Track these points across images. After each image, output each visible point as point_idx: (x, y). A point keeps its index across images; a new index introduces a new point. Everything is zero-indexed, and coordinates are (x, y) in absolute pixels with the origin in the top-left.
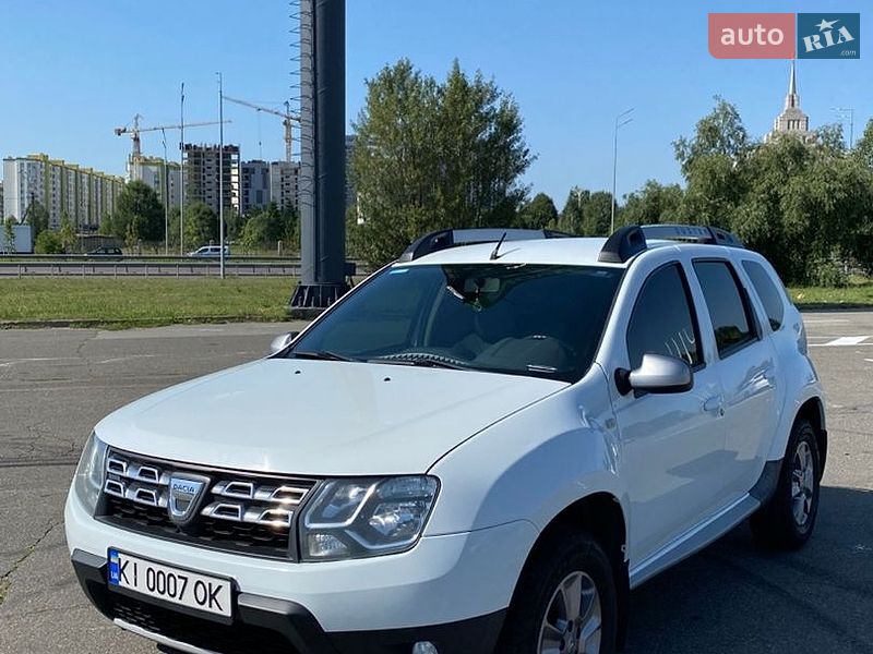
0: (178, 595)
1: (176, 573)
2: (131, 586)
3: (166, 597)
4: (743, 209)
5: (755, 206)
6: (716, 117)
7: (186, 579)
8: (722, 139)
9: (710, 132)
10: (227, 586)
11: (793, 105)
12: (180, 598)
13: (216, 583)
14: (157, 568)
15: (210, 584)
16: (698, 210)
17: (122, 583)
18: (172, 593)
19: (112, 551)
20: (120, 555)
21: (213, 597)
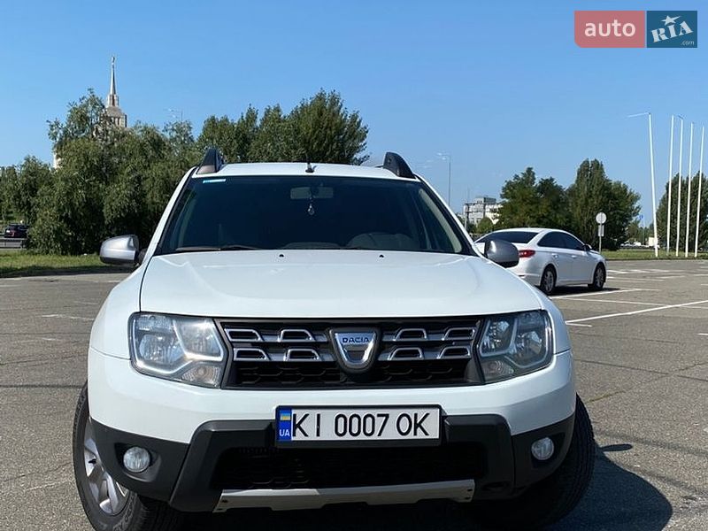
0: (377, 432)
1: (375, 412)
2: (312, 437)
3: (362, 437)
4: (113, 189)
5: (124, 186)
6: (86, 106)
7: (387, 416)
8: (92, 127)
9: (81, 118)
10: (435, 413)
11: (113, 104)
12: (380, 435)
13: (421, 413)
14: (348, 413)
15: (416, 415)
16: (74, 188)
17: (299, 437)
18: (369, 431)
19: (280, 410)
20: (294, 412)
21: (418, 425)
